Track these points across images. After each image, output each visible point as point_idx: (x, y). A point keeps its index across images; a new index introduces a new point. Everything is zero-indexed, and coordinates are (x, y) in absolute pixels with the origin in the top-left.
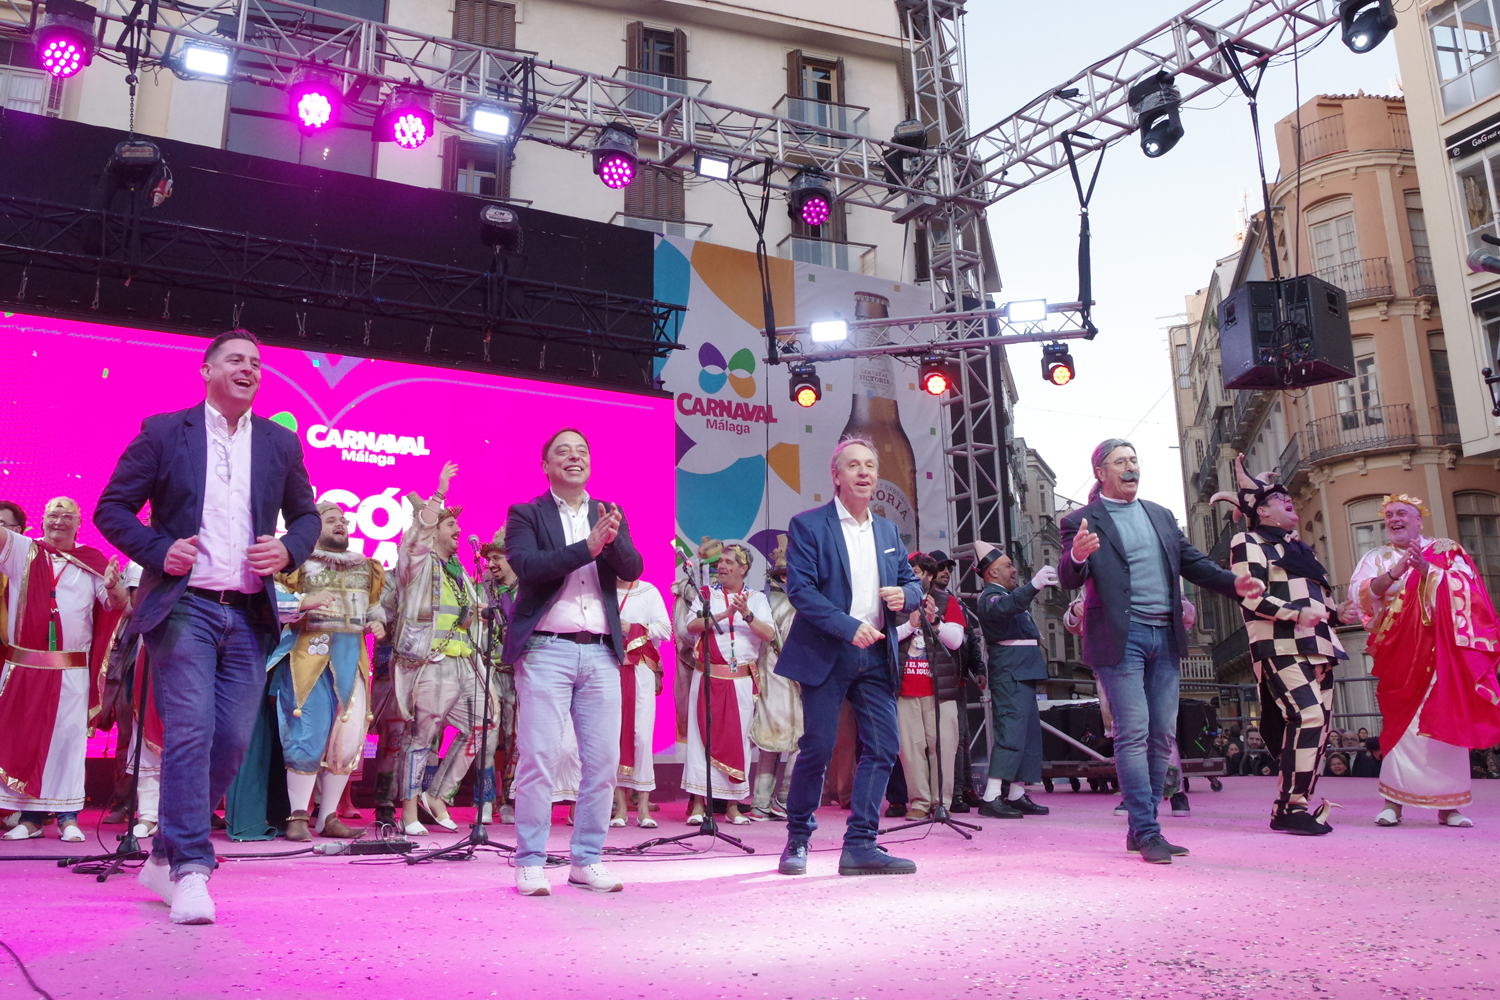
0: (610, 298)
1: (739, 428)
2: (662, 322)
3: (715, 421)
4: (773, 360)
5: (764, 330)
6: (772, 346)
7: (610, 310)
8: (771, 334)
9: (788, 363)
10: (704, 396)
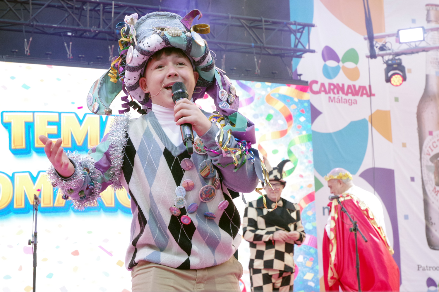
0: (266, 21)
1: (350, 101)
2: (298, 35)
3: (334, 98)
4: (373, 56)
5: (366, 36)
6: (372, 47)
7: (266, 29)
8: (371, 38)
9: (383, 57)
10: (327, 82)
